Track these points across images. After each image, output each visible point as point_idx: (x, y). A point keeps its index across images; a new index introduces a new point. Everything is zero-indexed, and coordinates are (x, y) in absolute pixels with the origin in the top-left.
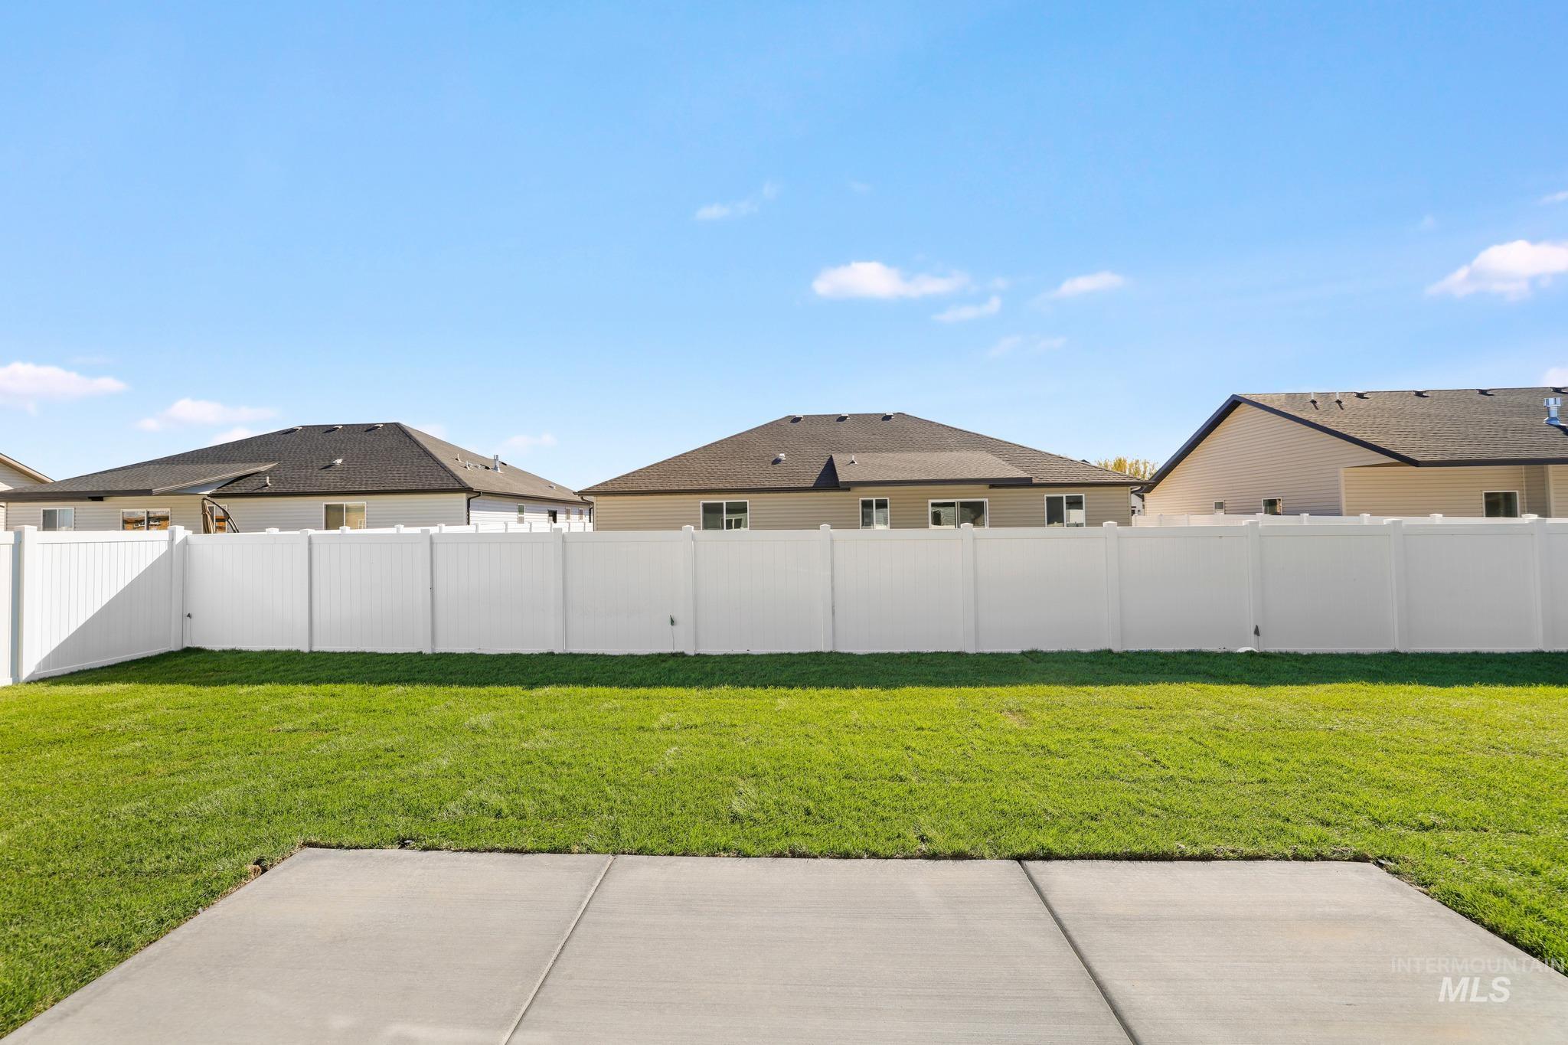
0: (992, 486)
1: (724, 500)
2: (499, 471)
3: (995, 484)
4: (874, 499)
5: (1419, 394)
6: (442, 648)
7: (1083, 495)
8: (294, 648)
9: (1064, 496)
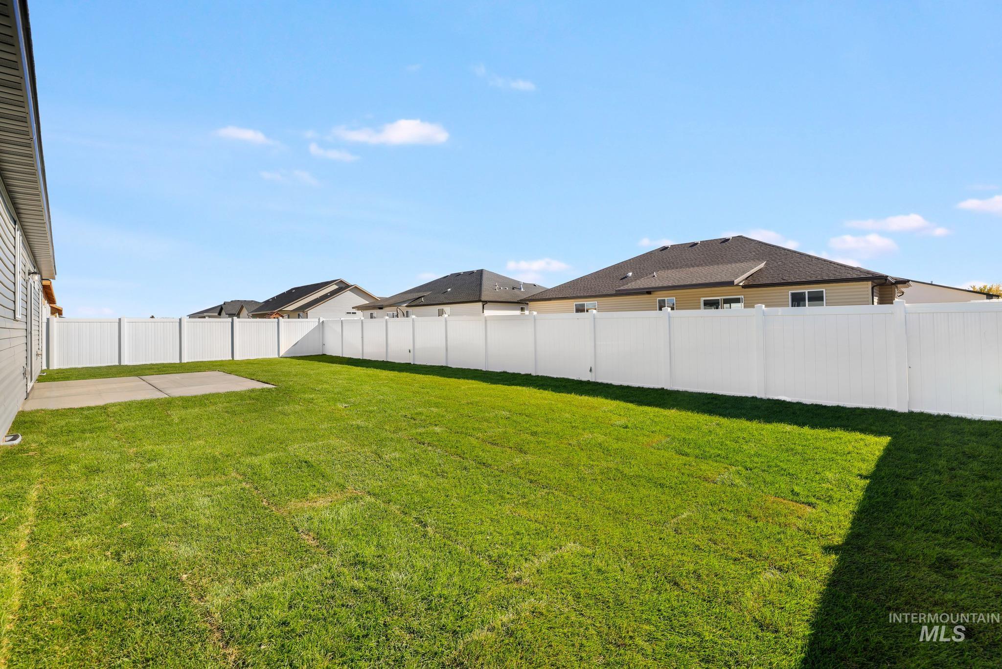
2: (522, 290)
6: (365, 358)
7: (824, 290)
8: (338, 355)
9: (806, 291)
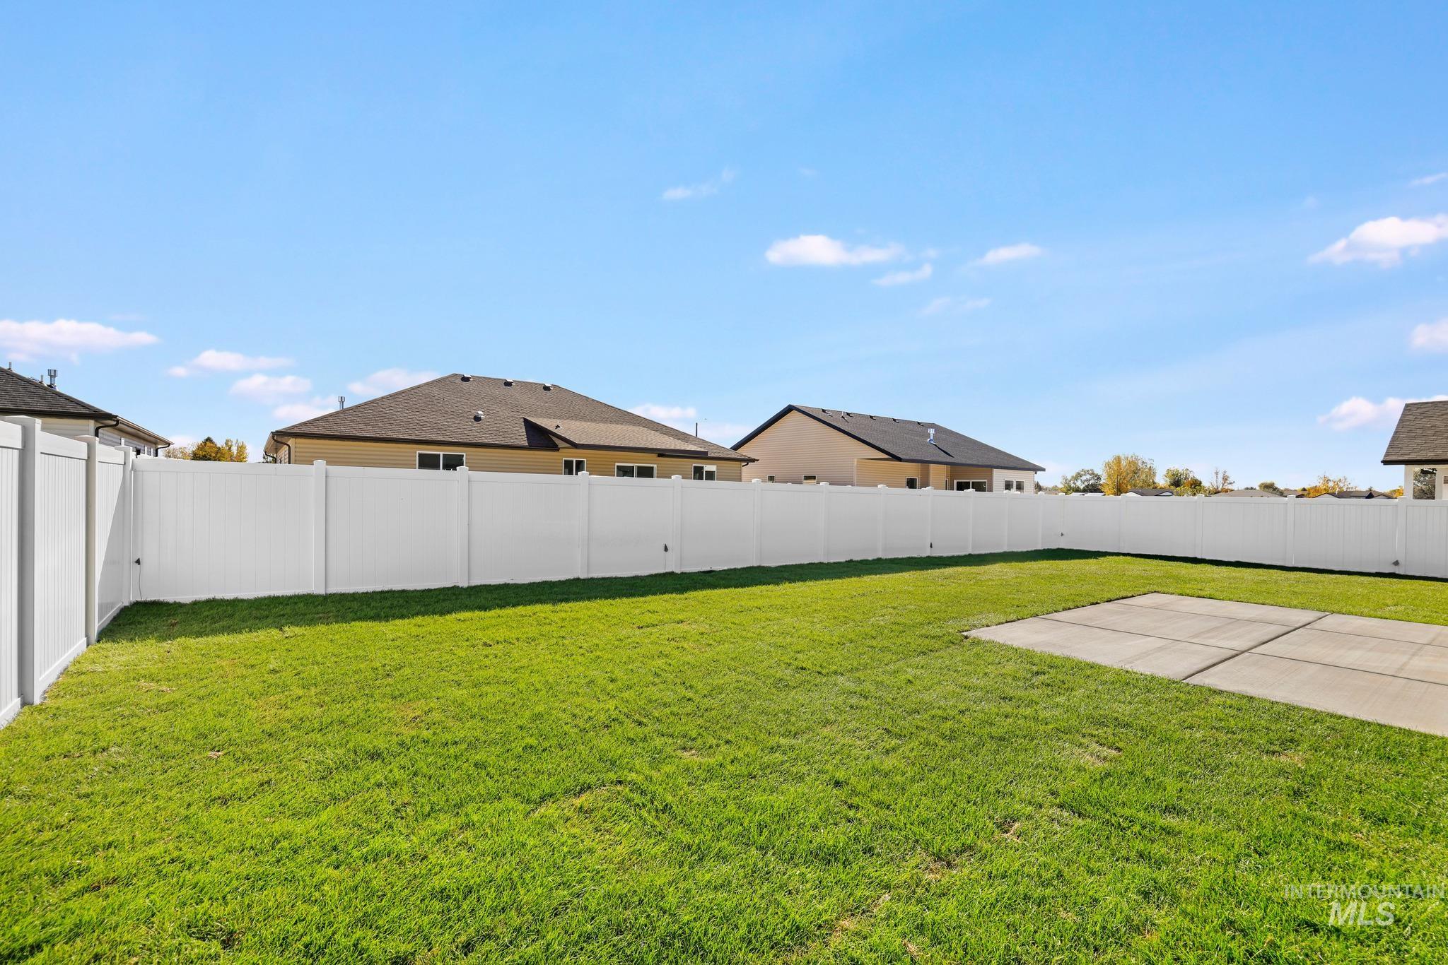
0: (660, 455)
1: (441, 452)
3: (662, 453)
4: (574, 460)
5: (871, 417)
9: (704, 466)
